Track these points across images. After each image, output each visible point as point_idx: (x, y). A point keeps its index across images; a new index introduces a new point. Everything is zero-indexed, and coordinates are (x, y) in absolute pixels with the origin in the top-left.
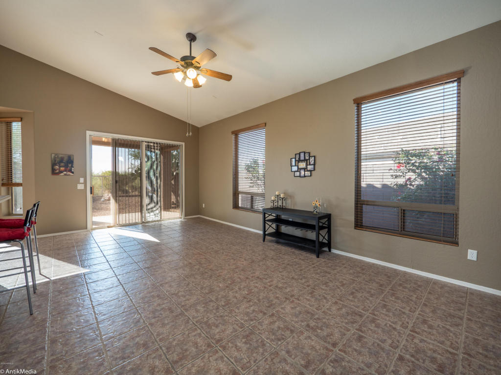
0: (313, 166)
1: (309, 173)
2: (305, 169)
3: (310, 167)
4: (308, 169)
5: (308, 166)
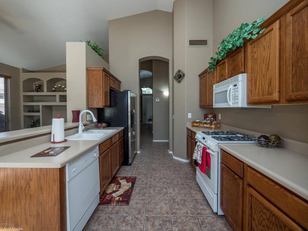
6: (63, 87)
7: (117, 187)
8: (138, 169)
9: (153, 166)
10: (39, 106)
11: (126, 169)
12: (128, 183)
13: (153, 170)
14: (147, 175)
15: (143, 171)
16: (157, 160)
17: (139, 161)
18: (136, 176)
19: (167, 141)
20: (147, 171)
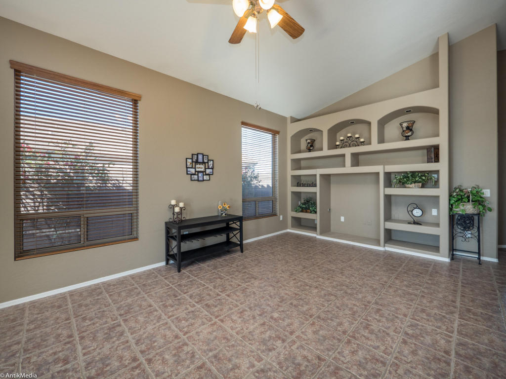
0: (211, 170)
1: (208, 176)
2: (204, 173)
3: (208, 171)
4: (207, 173)
5: (207, 170)
6: (357, 136)
10: (316, 175)
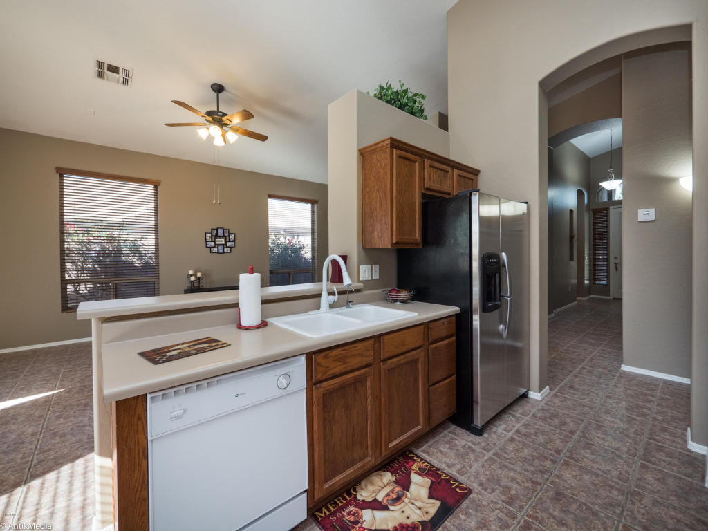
0: (233, 243)
1: (229, 249)
2: (224, 246)
4: (228, 246)
5: (227, 243)
7: (392, 491)
8: (494, 461)
9: (567, 475)
11: (457, 442)
12: (430, 497)
13: (558, 496)
14: (518, 503)
15: (513, 479)
16: (599, 459)
17: (518, 432)
18: (475, 486)
19: (686, 381)
20: (526, 488)
